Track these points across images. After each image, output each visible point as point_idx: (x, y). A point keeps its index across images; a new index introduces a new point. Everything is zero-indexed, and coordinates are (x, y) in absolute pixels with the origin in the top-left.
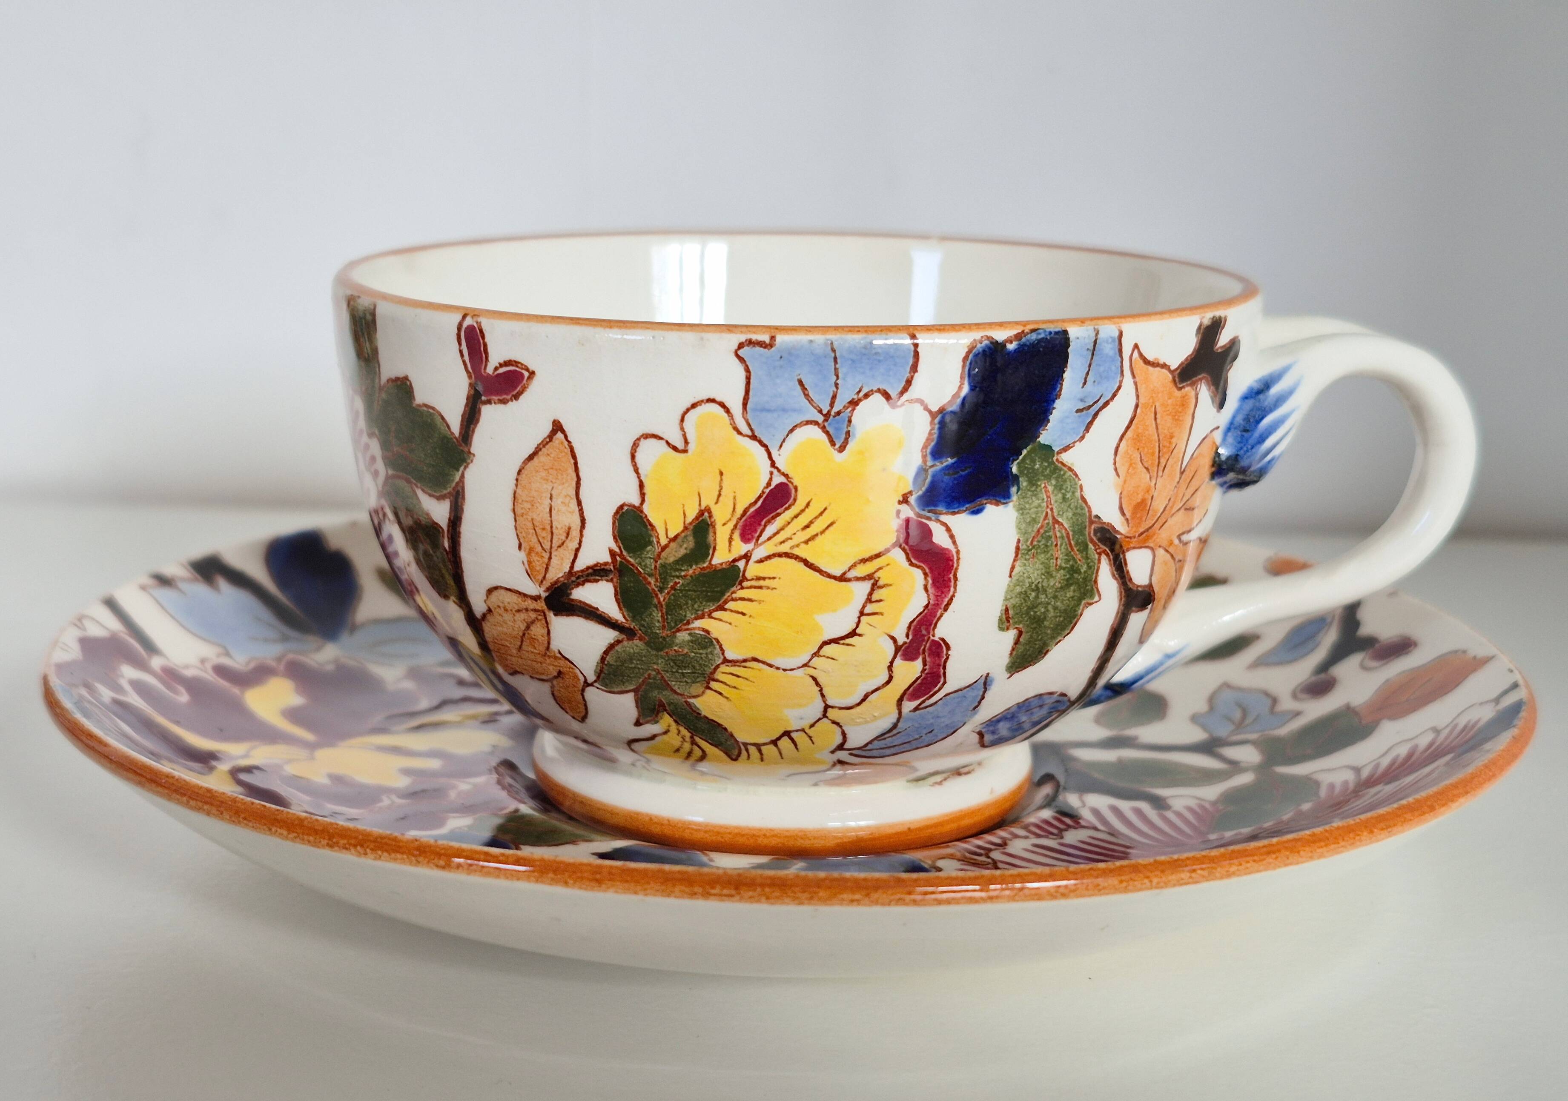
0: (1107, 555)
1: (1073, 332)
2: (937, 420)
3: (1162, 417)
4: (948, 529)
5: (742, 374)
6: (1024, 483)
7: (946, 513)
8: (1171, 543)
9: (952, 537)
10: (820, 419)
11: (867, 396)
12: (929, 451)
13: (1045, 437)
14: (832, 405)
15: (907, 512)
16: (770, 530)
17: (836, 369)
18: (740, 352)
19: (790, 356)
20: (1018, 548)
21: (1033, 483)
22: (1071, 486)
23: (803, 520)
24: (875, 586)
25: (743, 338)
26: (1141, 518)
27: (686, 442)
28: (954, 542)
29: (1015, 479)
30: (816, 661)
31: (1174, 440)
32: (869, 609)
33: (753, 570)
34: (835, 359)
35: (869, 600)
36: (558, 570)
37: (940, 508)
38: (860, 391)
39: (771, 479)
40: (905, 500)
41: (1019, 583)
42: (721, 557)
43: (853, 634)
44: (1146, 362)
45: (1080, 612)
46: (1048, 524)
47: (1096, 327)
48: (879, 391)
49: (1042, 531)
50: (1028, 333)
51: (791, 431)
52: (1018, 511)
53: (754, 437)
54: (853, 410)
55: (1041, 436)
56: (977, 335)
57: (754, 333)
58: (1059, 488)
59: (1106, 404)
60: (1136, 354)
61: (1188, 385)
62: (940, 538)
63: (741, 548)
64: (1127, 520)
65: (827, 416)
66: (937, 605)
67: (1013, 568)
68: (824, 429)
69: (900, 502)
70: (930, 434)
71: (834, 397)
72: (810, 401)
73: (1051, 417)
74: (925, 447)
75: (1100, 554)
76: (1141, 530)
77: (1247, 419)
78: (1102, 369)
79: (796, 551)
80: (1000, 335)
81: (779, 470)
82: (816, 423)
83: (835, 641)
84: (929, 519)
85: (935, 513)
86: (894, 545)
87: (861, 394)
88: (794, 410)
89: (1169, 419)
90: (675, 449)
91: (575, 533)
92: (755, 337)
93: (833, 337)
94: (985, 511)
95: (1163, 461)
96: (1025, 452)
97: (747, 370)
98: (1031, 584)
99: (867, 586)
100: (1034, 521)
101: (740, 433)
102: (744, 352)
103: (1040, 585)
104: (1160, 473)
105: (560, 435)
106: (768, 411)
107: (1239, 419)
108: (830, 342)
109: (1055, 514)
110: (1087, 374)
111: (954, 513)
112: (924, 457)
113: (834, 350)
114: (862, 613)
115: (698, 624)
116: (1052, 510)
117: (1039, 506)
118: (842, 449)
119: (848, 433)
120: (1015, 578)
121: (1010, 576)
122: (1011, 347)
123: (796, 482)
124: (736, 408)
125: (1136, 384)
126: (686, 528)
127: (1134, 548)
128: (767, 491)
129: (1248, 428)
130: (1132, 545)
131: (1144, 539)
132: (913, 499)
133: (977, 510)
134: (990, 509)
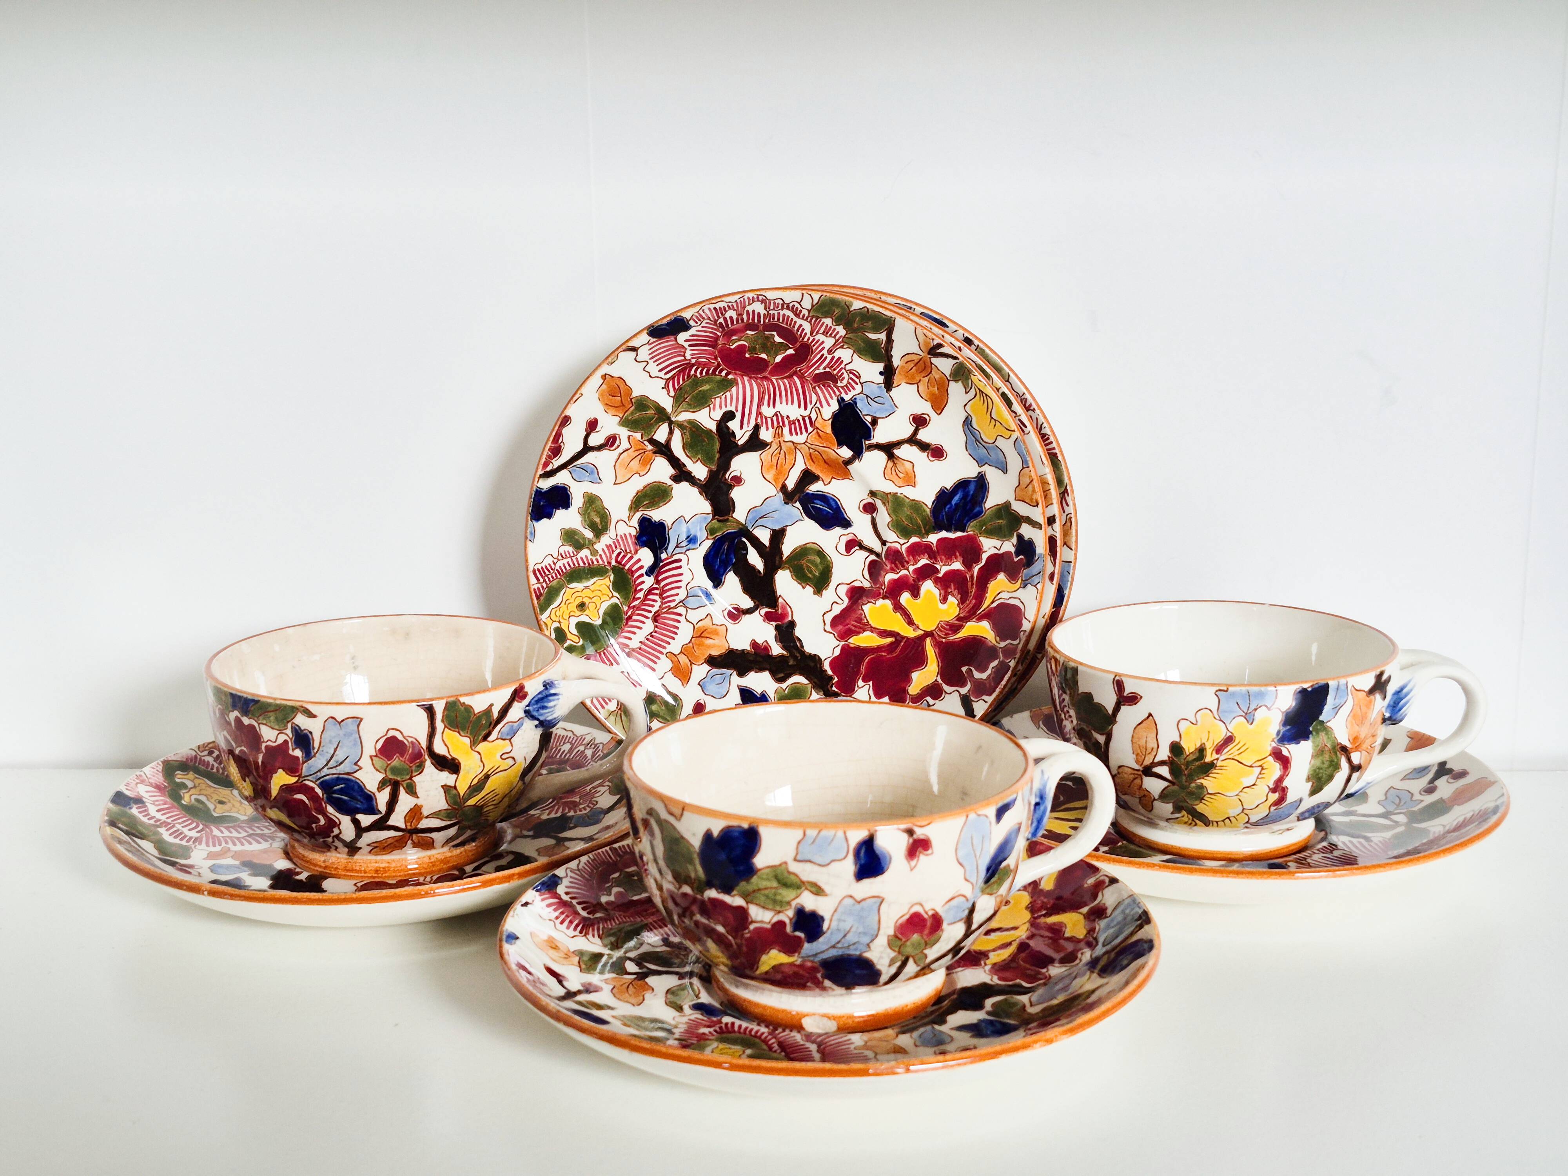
0: (1344, 755)
1: (1331, 683)
2: (1285, 714)
3: (1363, 707)
4: (1288, 750)
5: (1217, 700)
6: (1314, 733)
7: (1287, 744)
8: (1367, 748)
9: (1289, 752)
10: (1244, 714)
11: (1260, 707)
12: (1282, 724)
13: (1321, 718)
14: (1248, 710)
15: (1274, 745)
16: (1226, 750)
17: (1249, 698)
19: (1234, 694)
20: (1312, 755)
21: (1317, 733)
22: (1331, 733)
23: (1238, 747)
24: (1263, 769)
25: (1217, 688)
26: (1356, 741)
27: (1197, 722)
28: (1290, 754)
29: (1311, 732)
30: (1241, 794)
31: (1367, 714)
32: (1260, 776)
33: (1219, 763)
34: (1249, 695)
35: (1260, 774)
36: (1147, 762)
37: (1285, 743)
38: (1257, 706)
39: (1226, 734)
40: (1273, 741)
41: (1313, 767)
42: (1208, 759)
43: (1254, 785)
44: (1357, 690)
45: (1334, 775)
46: (1323, 746)
47: (1338, 680)
48: (1264, 705)
49: (1321, 749)
50: (1315, 684)
51: (1234, 718)
52: (1312, 742)
53: (1221, 720)
54: (1255, 711)
56: (1300, 686)
57: (1221, 686)
58: (1327, 734)
59: (1343, 705)
60: (1353, 688)
61: (1372, 695)
62: (1285, 753)
63: (1215, 756)
64: (1351, 743)
65: (1246, 714)
66: (1284, 775)
67: (1311, 762)
68: (1245, 718)
69: (1271, 741)
70: (1282, 719)
71: (1249, 708)
72: (1241, 709)
73: (1323, 711)
74: (1280, 723)
75: (1341, 755)
76: (1356, 745)
77: (1394, 703)
78: (1341, 694)
79: (1235, 758)
80: (1305, 686)
81: (1229, 731)
82: (1242, 716)
83: (1248, 787)
84: (1281, 746)
85: (1283, 744)
86: (1270, 755)
88: (1235, 712)
89: (1365, 707)
90: (1193, 724)
91: (1155, 750)
92: (1221, 688)
93: (1248, 688)
95: (1364, 721)
96: (1315, 723)
97: (1219, 698)
98: (1317, 767)
99: (1260, 769)
100: (1318, 746)
101: (1216, 719)
102: (1217, 693)
103: (1320, 767)
104: (1363, 726)
105: (1151, 717)
106: (1226, 712)
107: (1392, 703)
108: (1247, 690)
110: (1336, 696)
111: (1290, 744)
112: (1280, 726)
113: (1249, 692)
114: (1258, 778)
115: (1199, 781)
116: (1324, 742)
117: (1320, 741)
118: (1252, 724)
119: (1253, 719)
120: (1312, 765)
121: (1310, 764)
122: (1309, 689)
123: (1235, 735)
124: (1215, 711)
125: (1353, 698)
126: (1196, 749)
127: (1354, 752)
128: (1225, 738)
129: (1395, 706)
131: (1357, 749)
132: (1276, 740)
133: (1298, 743)
134: (1302, 743)
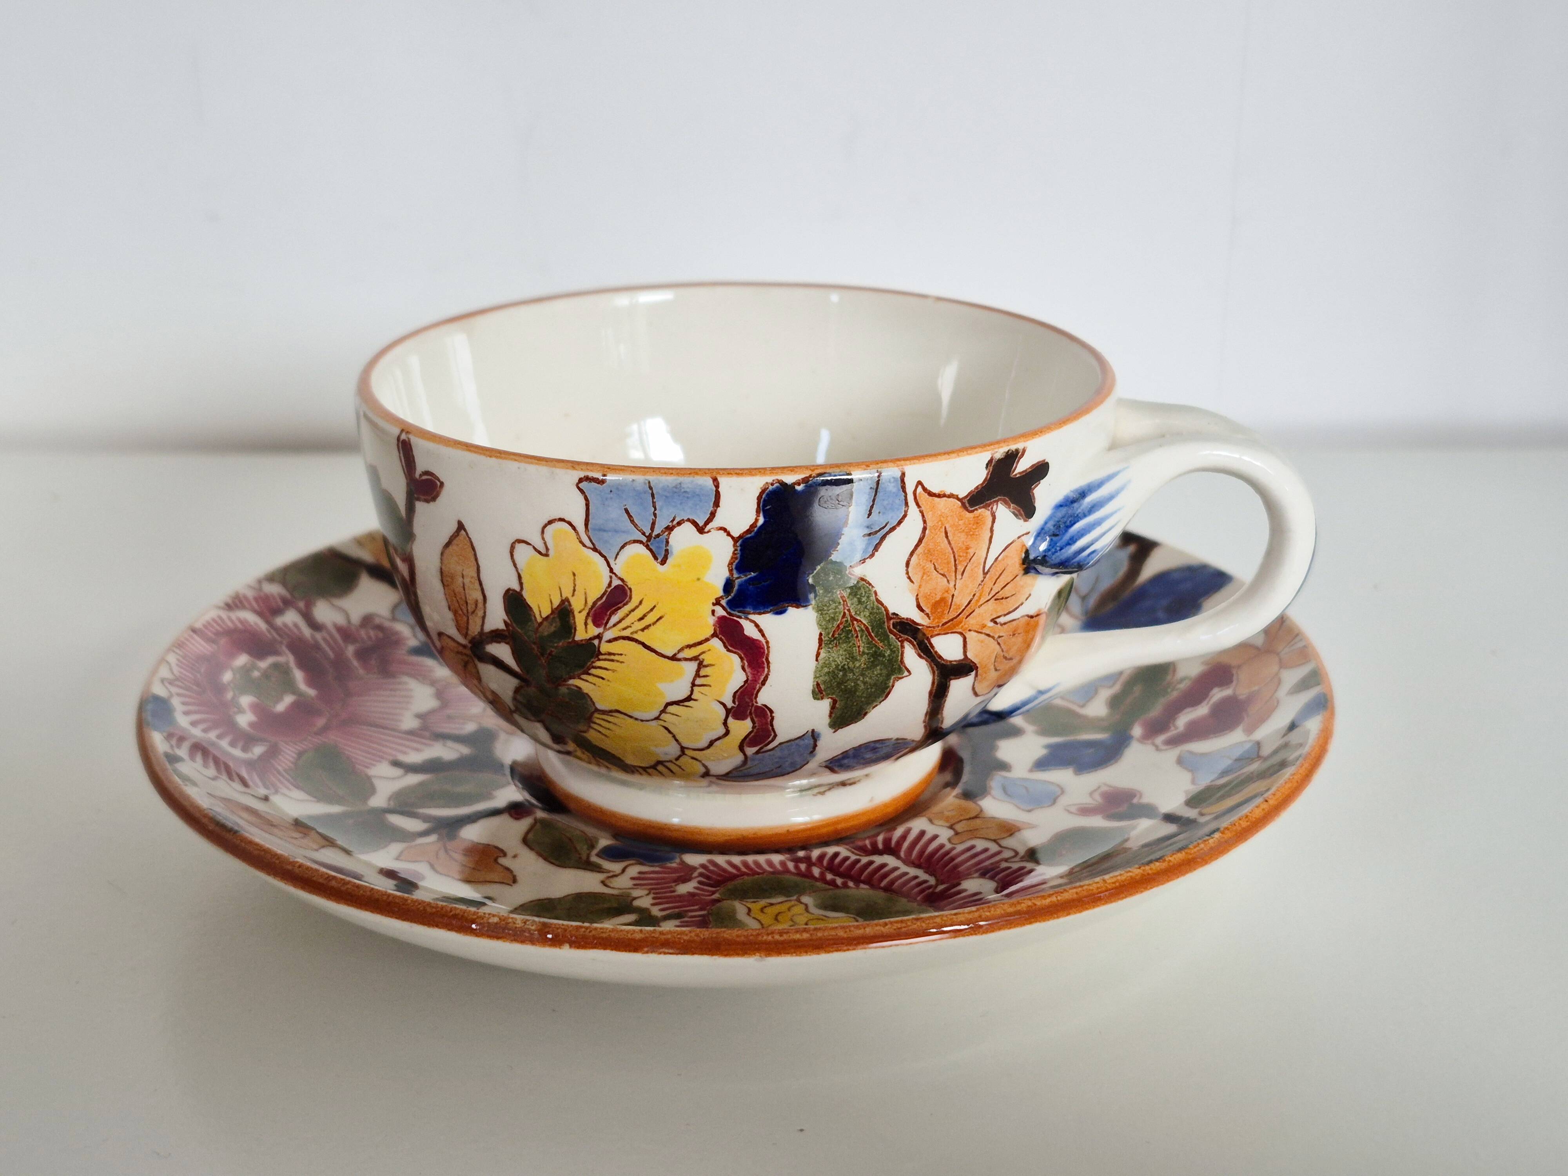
0: (910, 642)
1: (857, 475)
2: (738, 544)
3: (954, 534)
4: (757, 626)
5: (583, 502)
6: (820, 591)
7: (754, 613)
8: (984, 626)
9: (761, 631)
10: (644, 539)
11: (679, 524)
12: (734, 567)
13: (836, 556)
14: (652, 529)
15: (720, 612)
16: (614, 619)
17: (654, 503)
18: (580, 485)
19: (618, 490)
20: (820, 640)
21: (826, 591)
22: (866, 592)
23: (638, 613)
24: (701, 665)
25: (582, 474)
26: (943, 612)
27: (547, 549)
28: (763, 635)
29: (812, 588)
30: (663, 716)
31: (971, 551)
32: (698, 681)
33: (605, 647)
34: (653, 495)
35: (697, 675)
36: (474, 630)
37: (748, 610)
38: (673, 520)
39: (610, 582)
40: (717, 602)
41: (825, 665)
42: (581, 635)
43: (689, 699)
44: (931, 494)
45: (891, 684)
46: (847, 621)
47: (879, 470)
48: (688, 520)
49: (841, 627)
50: (814, 477)
51: (623, 547)
52: (818, 612)
53: (595, 549)
54: (670, 534)
55: (832, 556)
56: (769, 479)
57: (591, 471)
58: (851, 590)
59: (893, 529)
60: (920, 489)
61: (980, 508)
62: (750, 630)
63: (594, 631)
64: (927, 615)
65: (649, 538)
66: (755, 681)
67: (818, 655)
68: (647, 547)
69: (714, 604)
70: (734, 553)
71: (653, 524)
72: (636, 526)
73: (840, 541)
74: (730, 564)
75: (902, 642)
76: (944, 621)
77: (1057, 526)
78: (886, 502)
79: (635, 636)
80: (789, 480)
81: (616, 575)
82: (641, 542)
83: (677, 703)
84: (740, 617)
85: (744, 613)
86: (714, 635)
87: (675, 522)
88: (624, 532)
89: (963, 537)
90: (540, 553)
91: (480, 605)
92: (591, 474)
93: (652, 478)
94: (787, 612)
95: (960, 568)
96: (819, 567)
97: (586, 499)
98: (837, 666)
99: (694, 665)
100: (833, 619)
101: (584, 545)
103: (846, 667)
104: (959, 576)
105: (463, 532)
106: (605, 531)
107: (1050, 525)
108: (647, 482)
109: (853, 614)
110: (872, 507)
111: (760, 614)
112: (731, 571)
113: (651, 488)
114: (693, 685)
115: (571, 682)
116: (849, 610)
117: (837, 607)
118: (663, 562)
119: (667, 551)
120: (821, 662)
121: (817, 660)
122: (799, 488)
123: (630, 584)
124: (581, 528)
125: (921, 512)
126: (553, 612)
127: (939, 634)
128: (609, 590)
129: (1058, 533)
130: (936, 633)
131: (948, 628)
132: (723, 602)
133: (781, 612)
134: (792, 611)
